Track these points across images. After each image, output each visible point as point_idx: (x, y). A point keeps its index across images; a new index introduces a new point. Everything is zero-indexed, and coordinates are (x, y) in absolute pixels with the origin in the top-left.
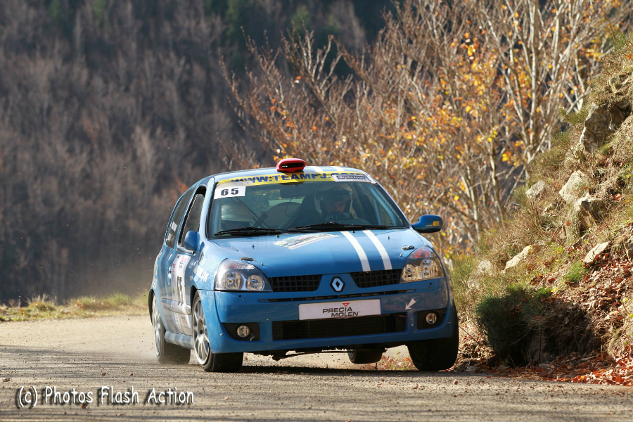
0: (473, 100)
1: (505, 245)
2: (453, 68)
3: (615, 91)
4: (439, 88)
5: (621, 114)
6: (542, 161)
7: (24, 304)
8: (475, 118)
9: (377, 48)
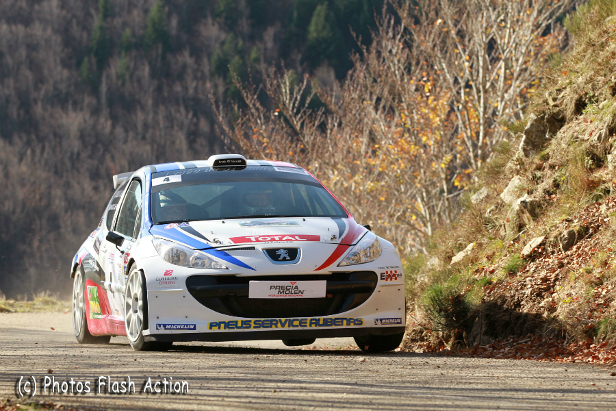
0: (429, 130)
1: (451, 243)
2: (412, 103)
3: (551, 103)
4: (400, 122)
5: (557, 124)
6: (486, 170)
7: (30, 299)
8: (430, 147)
9: (346, 85)
